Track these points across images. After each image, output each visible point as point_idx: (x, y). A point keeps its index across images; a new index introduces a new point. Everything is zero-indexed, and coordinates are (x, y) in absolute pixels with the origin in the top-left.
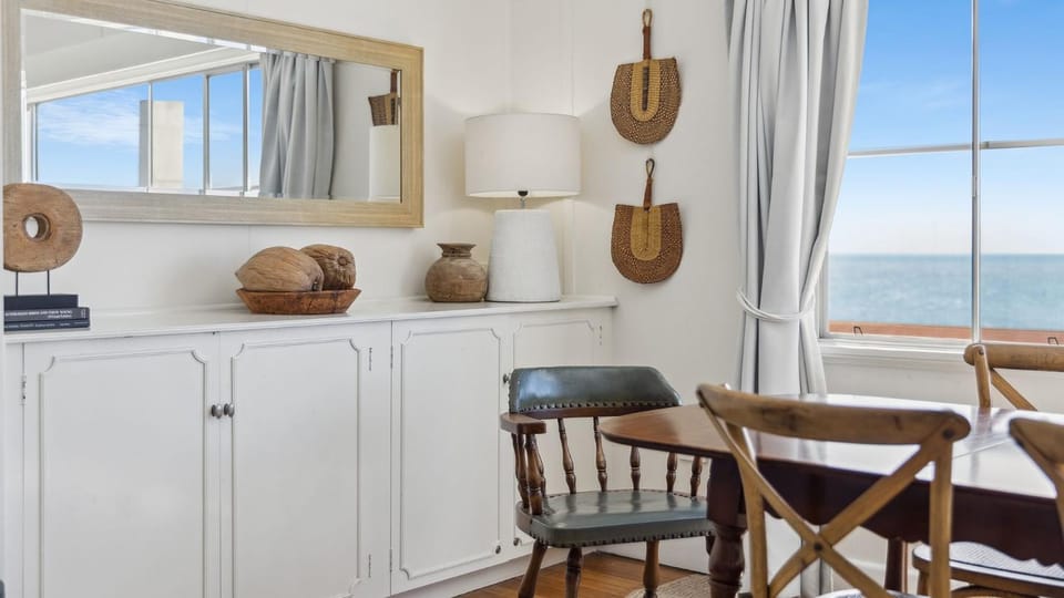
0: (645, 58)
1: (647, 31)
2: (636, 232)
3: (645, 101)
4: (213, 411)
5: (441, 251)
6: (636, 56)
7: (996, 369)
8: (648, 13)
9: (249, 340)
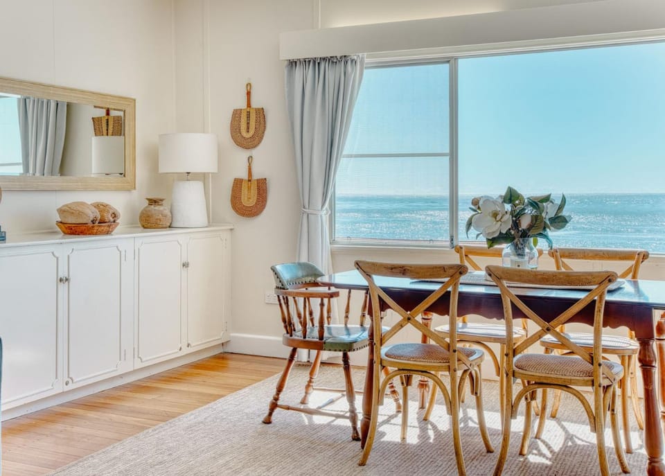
0: (248, 107)
1: (249, 94)
2: (245, 191)
3: (248, 128)
4: (61, 280)
5: (147, 202)
6: (242, 104)
7: (470, 256)
8: (249, 85)
9: (75, 246)
